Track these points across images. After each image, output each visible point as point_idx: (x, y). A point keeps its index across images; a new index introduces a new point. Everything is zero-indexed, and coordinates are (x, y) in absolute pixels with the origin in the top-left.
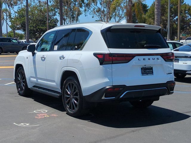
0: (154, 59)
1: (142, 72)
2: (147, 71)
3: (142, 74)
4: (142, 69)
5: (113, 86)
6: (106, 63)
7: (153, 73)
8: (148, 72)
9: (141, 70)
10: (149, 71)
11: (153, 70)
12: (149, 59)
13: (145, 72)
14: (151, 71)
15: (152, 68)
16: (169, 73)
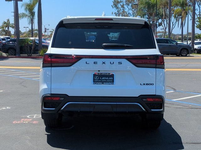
0: (112, 63)
1: (94, 79)
2: (103, 78)
3: (94, 81)
4: (95, 75)
5: (51, 94)
6: (47, 66)
7: (113, 82)
8: (106, 80)
9: (94, 77)
10: (107, 78)
11: (114, 78)
12: (104, 63)
14: (111, 78)
15: (112, 76)
16: (146, 84)
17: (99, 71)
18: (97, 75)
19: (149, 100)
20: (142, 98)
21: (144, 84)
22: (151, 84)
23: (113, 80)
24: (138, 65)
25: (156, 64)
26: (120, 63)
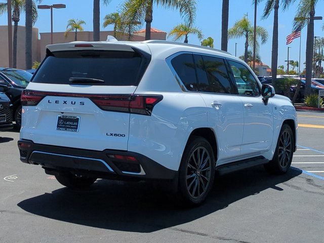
0: (73, 103)
1: (58, 124)
2: (68, 123)
3: (58, 126)
4: (60, 118)
7: (77, 128)
8: (70, 125)
9: (58, 120)
10: (71, 123)
11: (78, 124)
12: (65, 102)
13: (63, 124)
14: (75, 124)
15: (77, 120)
16: (115, 135)
17: (62, 113)
18: (62, 119)
19: (118, 157)
20: (107, 154)
21: (112, 135)
22: (121, 135)
23: (77, 126)
24: (103, 107)
25: (129, 108)
26: (82, 104)
